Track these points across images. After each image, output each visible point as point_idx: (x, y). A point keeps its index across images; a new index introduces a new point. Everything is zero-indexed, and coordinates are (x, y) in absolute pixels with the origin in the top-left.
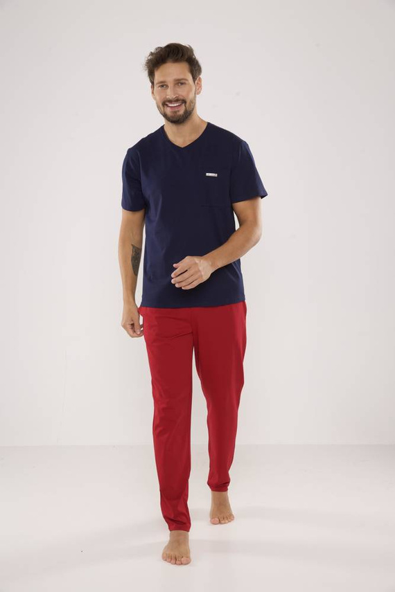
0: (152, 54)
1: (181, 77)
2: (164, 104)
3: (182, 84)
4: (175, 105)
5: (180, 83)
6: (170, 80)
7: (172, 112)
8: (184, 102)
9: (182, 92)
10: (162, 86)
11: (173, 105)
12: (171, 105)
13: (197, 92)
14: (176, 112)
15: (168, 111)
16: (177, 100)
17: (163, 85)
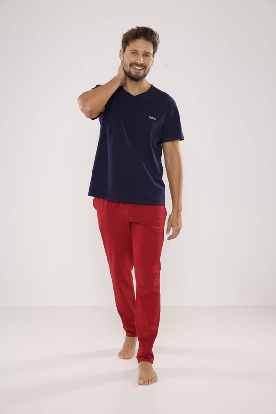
1: (147, 51)
2: (131, 65)
3: (147, 56)
4: (139, 68)
5: (146, 54)
6: (141, 50)
7: (135, 72)
8: (145, 67)
10: (133, 53)
11: (138, 68)
12: (136, 67)
14: (138, 73)
15: (133, 72)
16: (141, 65)
17: (135, 53)
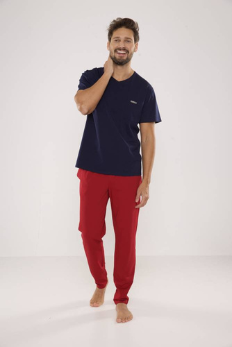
0: (114, 21)
1: (129, 37)
2: (115, 51)
4: (122, 52)
5: (127, 40)
6: (122, 38)
8: (128, 52)
9: (128, 46)
12: (119, 52)
13: (135, 51)
15: (117, 56)
16: (124, 49)
17: (118, 40)
